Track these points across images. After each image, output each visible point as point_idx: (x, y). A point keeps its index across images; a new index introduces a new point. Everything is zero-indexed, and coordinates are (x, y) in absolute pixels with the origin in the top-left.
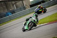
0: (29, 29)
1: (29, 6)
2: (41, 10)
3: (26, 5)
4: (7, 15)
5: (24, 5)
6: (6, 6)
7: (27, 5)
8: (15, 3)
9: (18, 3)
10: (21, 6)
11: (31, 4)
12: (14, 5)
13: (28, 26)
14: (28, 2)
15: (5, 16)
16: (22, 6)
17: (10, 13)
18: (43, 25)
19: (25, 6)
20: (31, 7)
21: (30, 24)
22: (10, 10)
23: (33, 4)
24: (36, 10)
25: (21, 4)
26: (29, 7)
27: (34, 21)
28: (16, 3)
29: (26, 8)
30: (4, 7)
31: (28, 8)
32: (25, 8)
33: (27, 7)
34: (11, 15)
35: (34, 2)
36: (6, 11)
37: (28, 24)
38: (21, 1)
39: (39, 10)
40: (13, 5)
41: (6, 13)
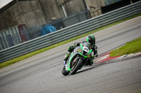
3: (91, 7)
4: (44, 32)
6: (43, 10)
7: (94, 8)
8: (65, 3)
9: (71, 3)
10: (79, 10)
11: (104, 5)
12: (61, 6)
13: (71, 64)
15: (40, 33)
16: (82, 10)
17: (53, 27)
19: (88, 8)
22: (51, 19)
23: (108, 4)
25: (80, 6)
26: (100, 11)
29: (92, 15)
30: (39, 11)
31: (96, 13)
32: (88, 15)
33: (93, 13)
34: (53, 32)
36: (43, 21)
40: (59, 7)
41: (43, 26)
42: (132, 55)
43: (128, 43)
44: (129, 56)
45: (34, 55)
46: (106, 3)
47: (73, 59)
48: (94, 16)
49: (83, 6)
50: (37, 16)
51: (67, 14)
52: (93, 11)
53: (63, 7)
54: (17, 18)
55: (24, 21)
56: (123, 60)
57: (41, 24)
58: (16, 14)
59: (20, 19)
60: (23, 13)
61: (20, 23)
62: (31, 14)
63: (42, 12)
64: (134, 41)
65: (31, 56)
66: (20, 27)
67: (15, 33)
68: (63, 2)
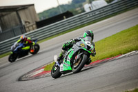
0: (74, 70)
1: (33, 23)
2: (27, 48)
3: (26, 22)
5: (21, 22)
7: (29, 23)
9: (5, 17)
10: (14, 25)
11: (38, 20)
13: (72, 62)
14: (30, 14)
16: (17, 25)
19: (23, 23)
20: (38, 28)
23: (42, 19)
24: (14, 46)
26: (34, 26)
27: (89, 48)
28: (3, 16)
29: (27, 29)
31: (31, 28)
32: (23, 30)
33: (28, 27)
35: (46, 14)
37: (70, 57)
38: (15, 13)
39: (22, 47)
48: (29, 31)
49: (18, 20)
52: (28, 25)
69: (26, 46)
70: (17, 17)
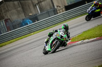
0: (52, 51)
1: (63, 7)
3: (57, 6)
5: (54, 6)
6: (23, 8)
7: (60, 7)
8: (39, 3)
10: (49, 8)
11: (67, 5)
12: (36, 5)
16: (51, 8)
17: (30, 20)
18: (88, 42)
19: (56, 7)
21: (54, 43)
22: (29, 15)
23: (70, 4)
26: (64, 9)
27: (62, 37)
29: (58, 11)
31: (61, 11)
32: (55, 12)
33: (59, 10)
34: (30, 24)
39: (95, 10)
41: (23, 20)
42: (87, 40)
43: (84, 32)
44: (84, 41)
45: (16, 40)
46: (68, 3)
47: (53, 42)
49: (51, 5)
50: (18, 12)
51: (40, 11)
53: (37, 6)
54: (4, 14)
55: (9, 16)
56: (80, 44)
57: (22, 18)
58: (3, 11)
59: (6, 15)
60: (8, 11)
61: (6, 18)
62: (14, 11)
63: (22, 10)
64: (88, 30)
65: (14, 41)
66: (6, 21)
67: (2, 25)
68: (37, 2)
69: (97, 9)
70: (51, 3)
